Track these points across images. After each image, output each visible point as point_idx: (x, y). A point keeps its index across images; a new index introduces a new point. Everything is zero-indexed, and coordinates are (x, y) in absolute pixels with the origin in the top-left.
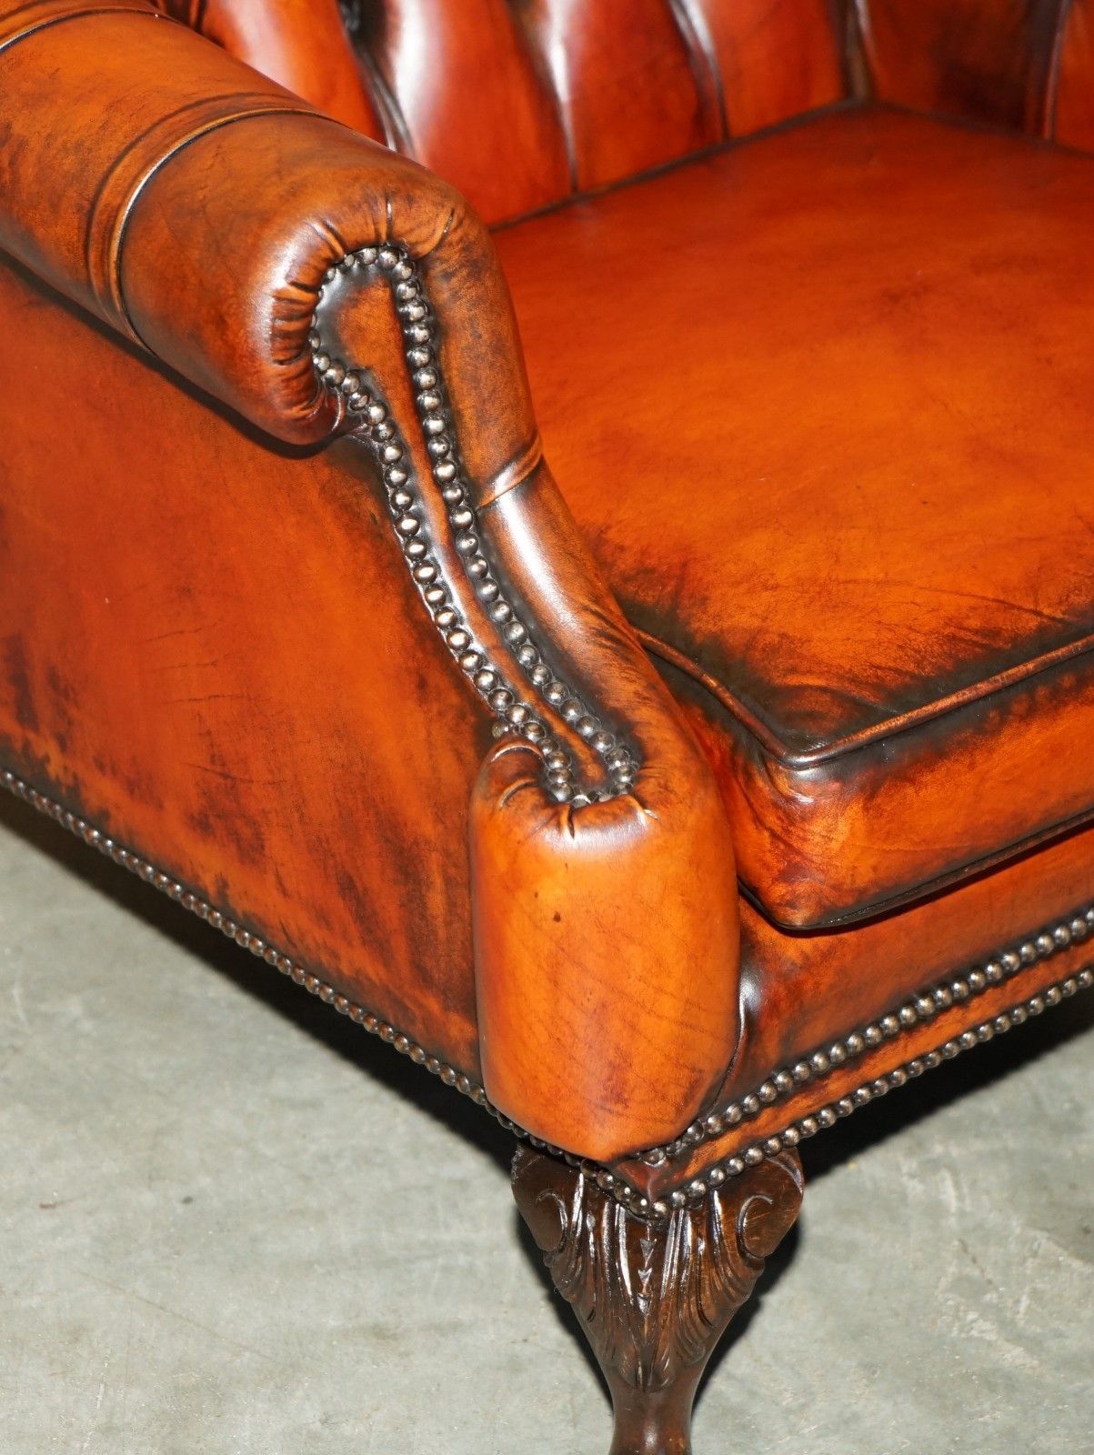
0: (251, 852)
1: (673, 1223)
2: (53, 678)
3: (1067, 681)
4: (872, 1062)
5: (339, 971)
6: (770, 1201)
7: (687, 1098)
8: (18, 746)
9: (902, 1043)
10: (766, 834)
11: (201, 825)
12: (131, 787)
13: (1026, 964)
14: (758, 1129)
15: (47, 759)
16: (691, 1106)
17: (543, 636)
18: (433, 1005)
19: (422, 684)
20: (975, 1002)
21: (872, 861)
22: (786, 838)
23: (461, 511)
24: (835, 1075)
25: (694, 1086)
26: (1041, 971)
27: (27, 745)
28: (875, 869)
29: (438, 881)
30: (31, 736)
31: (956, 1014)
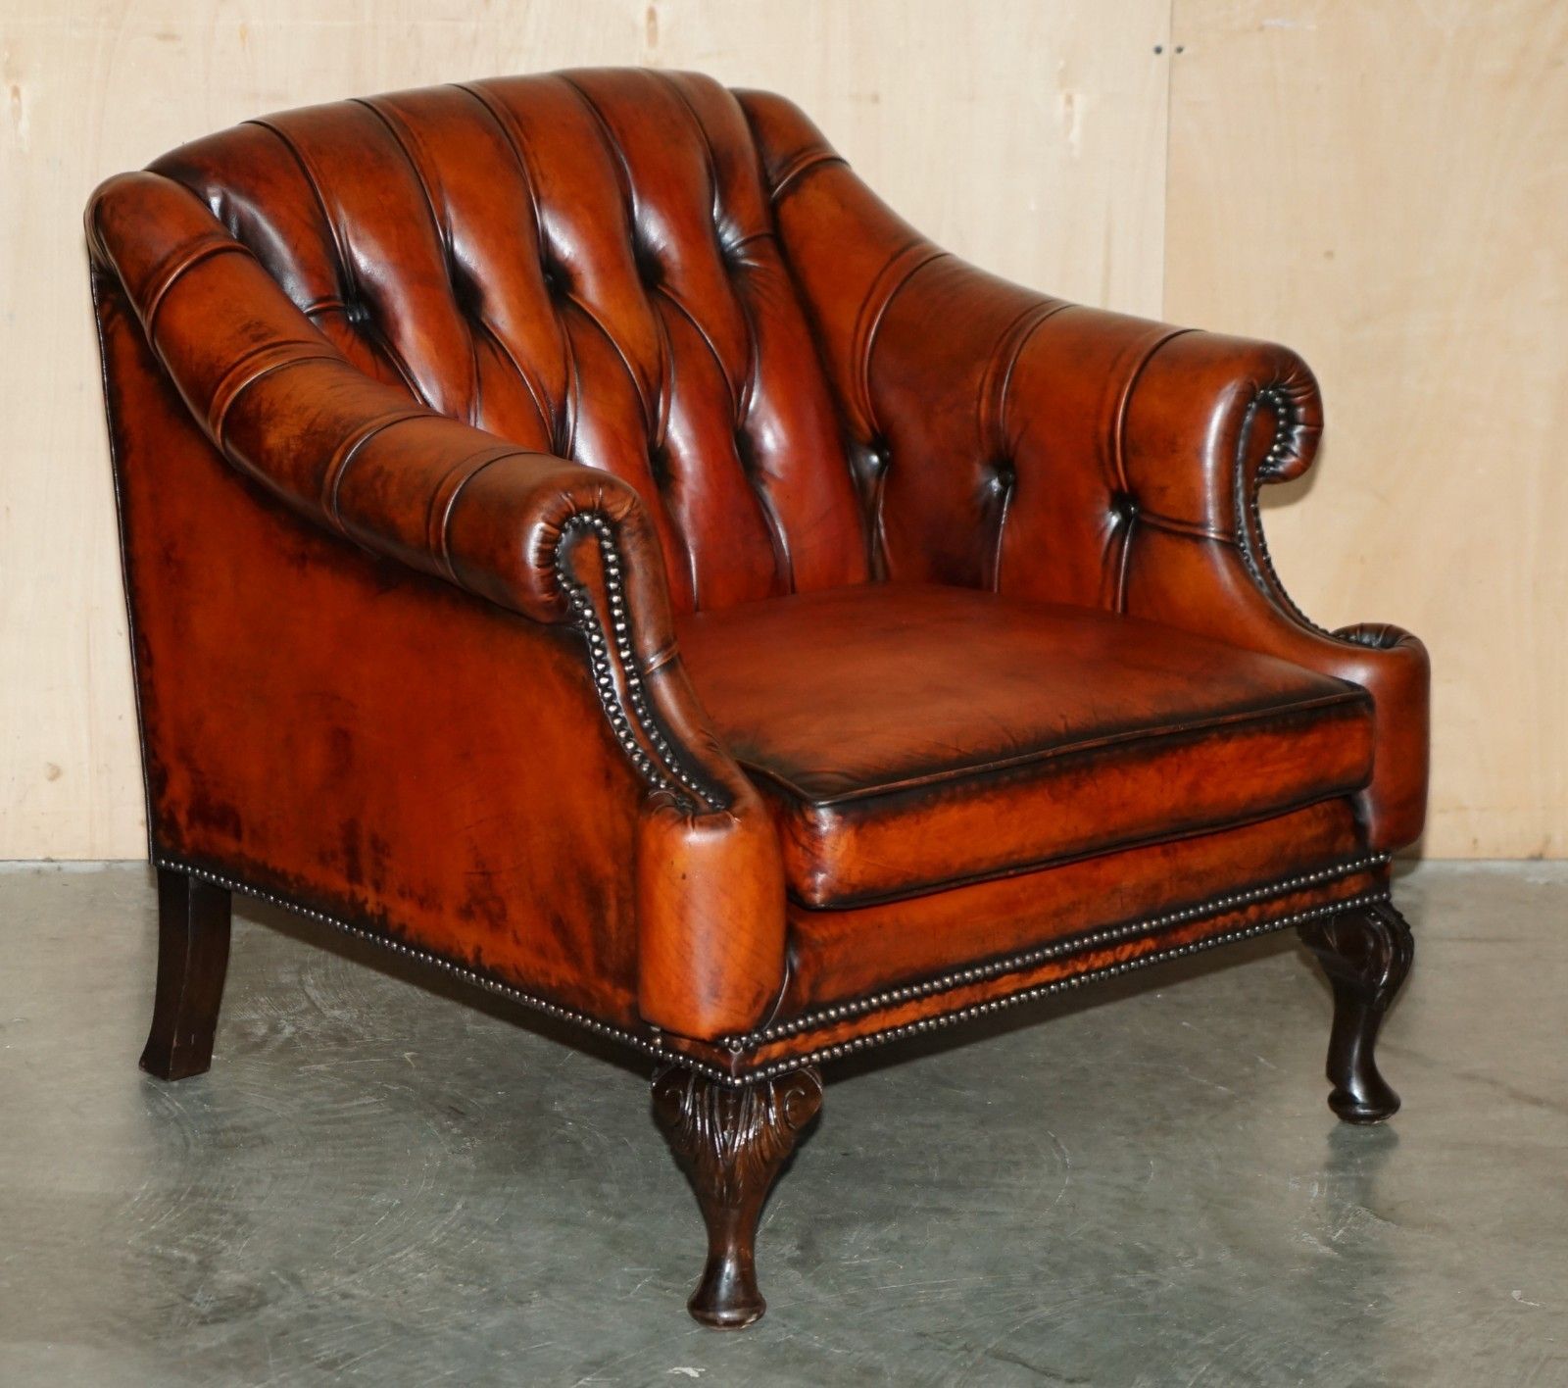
0: (497, 921)
1: (745, 1094)
2: (375, 842)
3: (974, 786)
4: (865, 1022)
5: (550, 985)
6: (803, 1093)
7: (756, 1001)
8: (346, 898)
9: (882, 1015)
10: (800, 849)
11: (466, 913)
12: (422, 902)
13: (956, 985)
14: (796, 1045)
15: (366, 901)
16: (757, 1008)
17: (677, 747)
18: (607, 987)
19: (608, 776)
20: (926, 1000)
21: (862, 867)
22: (811, 849)
23: (633, 678)
24: (842, 1024)
25: (759, 994)
26: (966, 992)
27: (353, 894)
28: (862, 872)
29: (613, 902)
30: (357, 888)
31: (914, 1005)
